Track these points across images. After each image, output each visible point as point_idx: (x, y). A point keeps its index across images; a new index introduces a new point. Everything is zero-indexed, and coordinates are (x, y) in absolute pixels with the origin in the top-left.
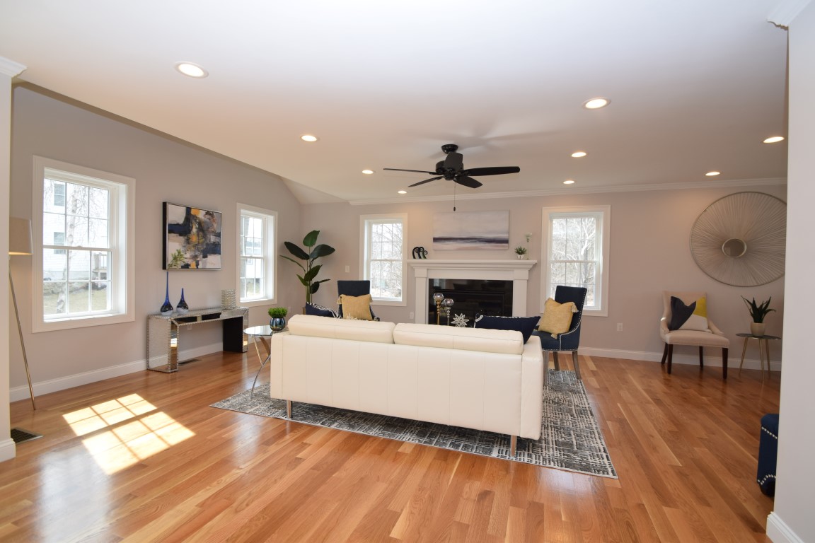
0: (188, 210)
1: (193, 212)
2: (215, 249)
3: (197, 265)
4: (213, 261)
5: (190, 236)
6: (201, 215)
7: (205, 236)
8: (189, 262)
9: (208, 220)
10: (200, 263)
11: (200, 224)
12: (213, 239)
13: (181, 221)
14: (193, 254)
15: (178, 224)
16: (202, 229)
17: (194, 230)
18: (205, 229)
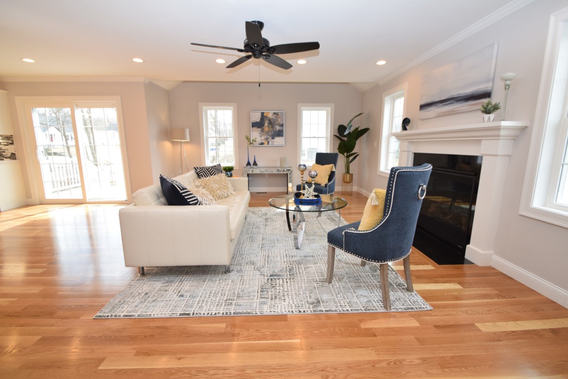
0: (263, 113)
1: (265, 115)
2: (280, 134)
3: (268, 143)
4: (278, 141)
5: (264, 128)
6: (270, 115)
7: (273, 127)
8: (264, 141)
9: (275, 118)
10: (270, 142)
11: (269, 120)
12: (278, 128)
13: (258, 120)
14: (265, 137)
15: (257, 122)
16: (271, 123)
17: (266, 124)
18: (273, 122)
